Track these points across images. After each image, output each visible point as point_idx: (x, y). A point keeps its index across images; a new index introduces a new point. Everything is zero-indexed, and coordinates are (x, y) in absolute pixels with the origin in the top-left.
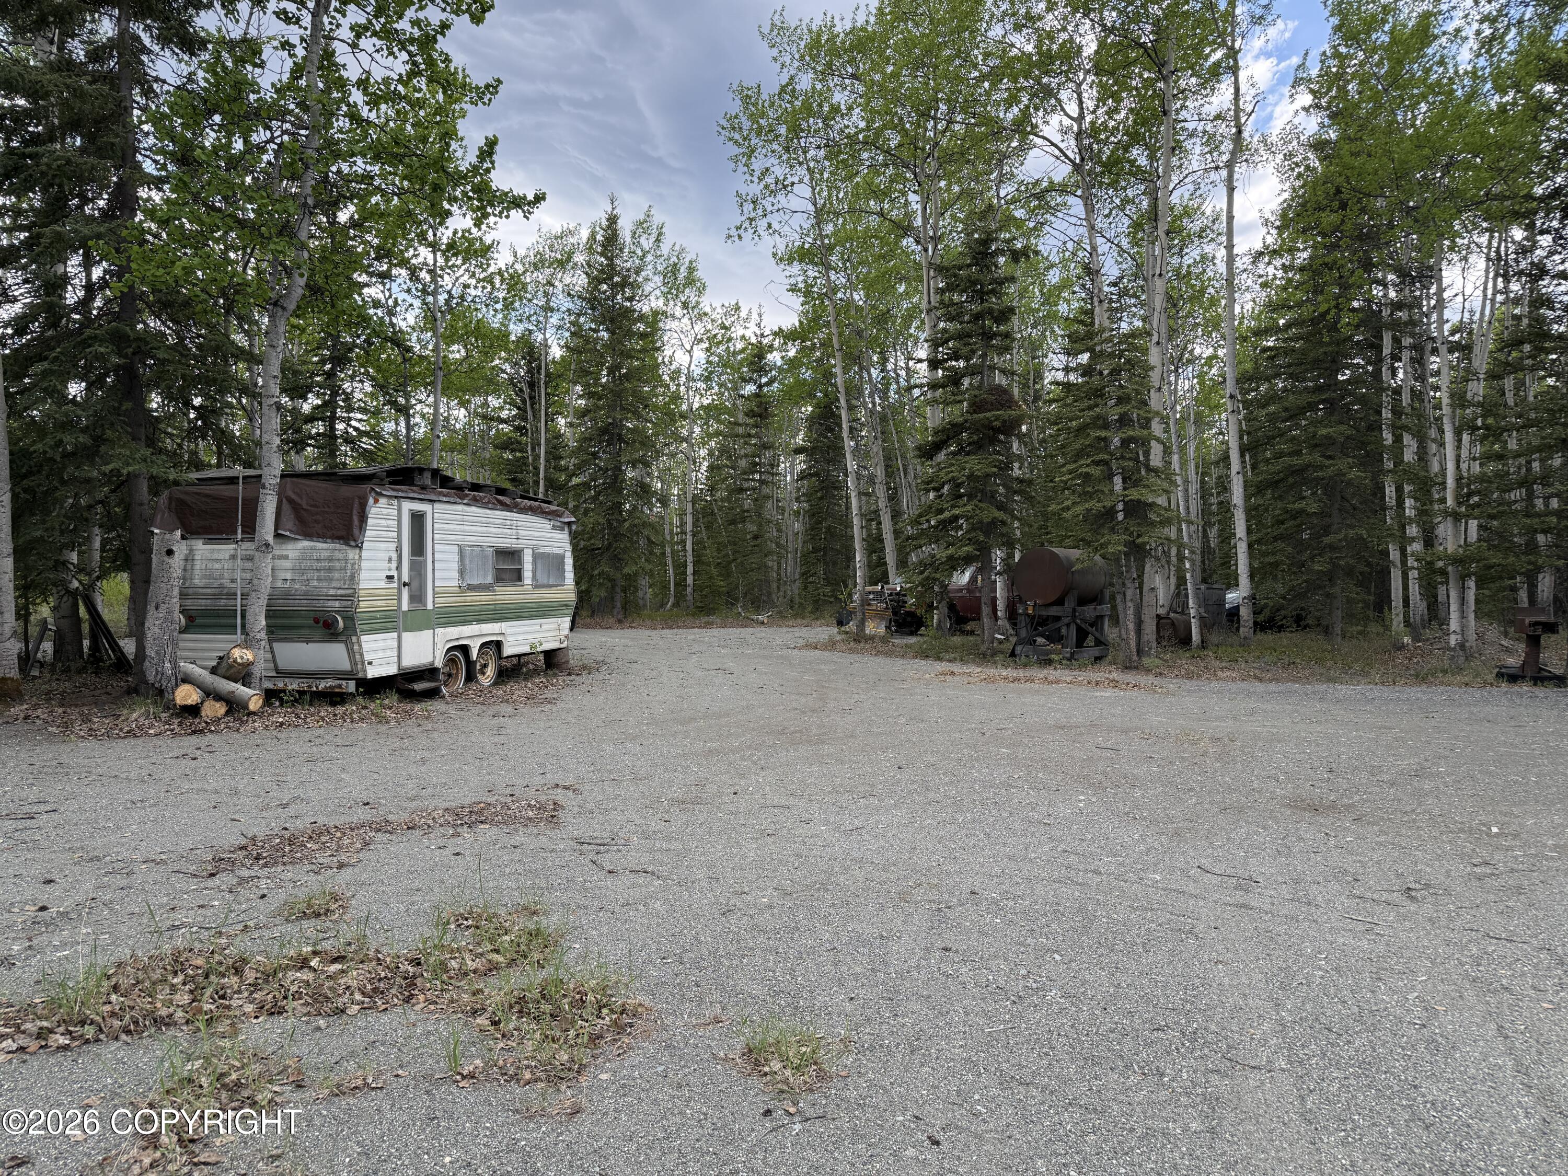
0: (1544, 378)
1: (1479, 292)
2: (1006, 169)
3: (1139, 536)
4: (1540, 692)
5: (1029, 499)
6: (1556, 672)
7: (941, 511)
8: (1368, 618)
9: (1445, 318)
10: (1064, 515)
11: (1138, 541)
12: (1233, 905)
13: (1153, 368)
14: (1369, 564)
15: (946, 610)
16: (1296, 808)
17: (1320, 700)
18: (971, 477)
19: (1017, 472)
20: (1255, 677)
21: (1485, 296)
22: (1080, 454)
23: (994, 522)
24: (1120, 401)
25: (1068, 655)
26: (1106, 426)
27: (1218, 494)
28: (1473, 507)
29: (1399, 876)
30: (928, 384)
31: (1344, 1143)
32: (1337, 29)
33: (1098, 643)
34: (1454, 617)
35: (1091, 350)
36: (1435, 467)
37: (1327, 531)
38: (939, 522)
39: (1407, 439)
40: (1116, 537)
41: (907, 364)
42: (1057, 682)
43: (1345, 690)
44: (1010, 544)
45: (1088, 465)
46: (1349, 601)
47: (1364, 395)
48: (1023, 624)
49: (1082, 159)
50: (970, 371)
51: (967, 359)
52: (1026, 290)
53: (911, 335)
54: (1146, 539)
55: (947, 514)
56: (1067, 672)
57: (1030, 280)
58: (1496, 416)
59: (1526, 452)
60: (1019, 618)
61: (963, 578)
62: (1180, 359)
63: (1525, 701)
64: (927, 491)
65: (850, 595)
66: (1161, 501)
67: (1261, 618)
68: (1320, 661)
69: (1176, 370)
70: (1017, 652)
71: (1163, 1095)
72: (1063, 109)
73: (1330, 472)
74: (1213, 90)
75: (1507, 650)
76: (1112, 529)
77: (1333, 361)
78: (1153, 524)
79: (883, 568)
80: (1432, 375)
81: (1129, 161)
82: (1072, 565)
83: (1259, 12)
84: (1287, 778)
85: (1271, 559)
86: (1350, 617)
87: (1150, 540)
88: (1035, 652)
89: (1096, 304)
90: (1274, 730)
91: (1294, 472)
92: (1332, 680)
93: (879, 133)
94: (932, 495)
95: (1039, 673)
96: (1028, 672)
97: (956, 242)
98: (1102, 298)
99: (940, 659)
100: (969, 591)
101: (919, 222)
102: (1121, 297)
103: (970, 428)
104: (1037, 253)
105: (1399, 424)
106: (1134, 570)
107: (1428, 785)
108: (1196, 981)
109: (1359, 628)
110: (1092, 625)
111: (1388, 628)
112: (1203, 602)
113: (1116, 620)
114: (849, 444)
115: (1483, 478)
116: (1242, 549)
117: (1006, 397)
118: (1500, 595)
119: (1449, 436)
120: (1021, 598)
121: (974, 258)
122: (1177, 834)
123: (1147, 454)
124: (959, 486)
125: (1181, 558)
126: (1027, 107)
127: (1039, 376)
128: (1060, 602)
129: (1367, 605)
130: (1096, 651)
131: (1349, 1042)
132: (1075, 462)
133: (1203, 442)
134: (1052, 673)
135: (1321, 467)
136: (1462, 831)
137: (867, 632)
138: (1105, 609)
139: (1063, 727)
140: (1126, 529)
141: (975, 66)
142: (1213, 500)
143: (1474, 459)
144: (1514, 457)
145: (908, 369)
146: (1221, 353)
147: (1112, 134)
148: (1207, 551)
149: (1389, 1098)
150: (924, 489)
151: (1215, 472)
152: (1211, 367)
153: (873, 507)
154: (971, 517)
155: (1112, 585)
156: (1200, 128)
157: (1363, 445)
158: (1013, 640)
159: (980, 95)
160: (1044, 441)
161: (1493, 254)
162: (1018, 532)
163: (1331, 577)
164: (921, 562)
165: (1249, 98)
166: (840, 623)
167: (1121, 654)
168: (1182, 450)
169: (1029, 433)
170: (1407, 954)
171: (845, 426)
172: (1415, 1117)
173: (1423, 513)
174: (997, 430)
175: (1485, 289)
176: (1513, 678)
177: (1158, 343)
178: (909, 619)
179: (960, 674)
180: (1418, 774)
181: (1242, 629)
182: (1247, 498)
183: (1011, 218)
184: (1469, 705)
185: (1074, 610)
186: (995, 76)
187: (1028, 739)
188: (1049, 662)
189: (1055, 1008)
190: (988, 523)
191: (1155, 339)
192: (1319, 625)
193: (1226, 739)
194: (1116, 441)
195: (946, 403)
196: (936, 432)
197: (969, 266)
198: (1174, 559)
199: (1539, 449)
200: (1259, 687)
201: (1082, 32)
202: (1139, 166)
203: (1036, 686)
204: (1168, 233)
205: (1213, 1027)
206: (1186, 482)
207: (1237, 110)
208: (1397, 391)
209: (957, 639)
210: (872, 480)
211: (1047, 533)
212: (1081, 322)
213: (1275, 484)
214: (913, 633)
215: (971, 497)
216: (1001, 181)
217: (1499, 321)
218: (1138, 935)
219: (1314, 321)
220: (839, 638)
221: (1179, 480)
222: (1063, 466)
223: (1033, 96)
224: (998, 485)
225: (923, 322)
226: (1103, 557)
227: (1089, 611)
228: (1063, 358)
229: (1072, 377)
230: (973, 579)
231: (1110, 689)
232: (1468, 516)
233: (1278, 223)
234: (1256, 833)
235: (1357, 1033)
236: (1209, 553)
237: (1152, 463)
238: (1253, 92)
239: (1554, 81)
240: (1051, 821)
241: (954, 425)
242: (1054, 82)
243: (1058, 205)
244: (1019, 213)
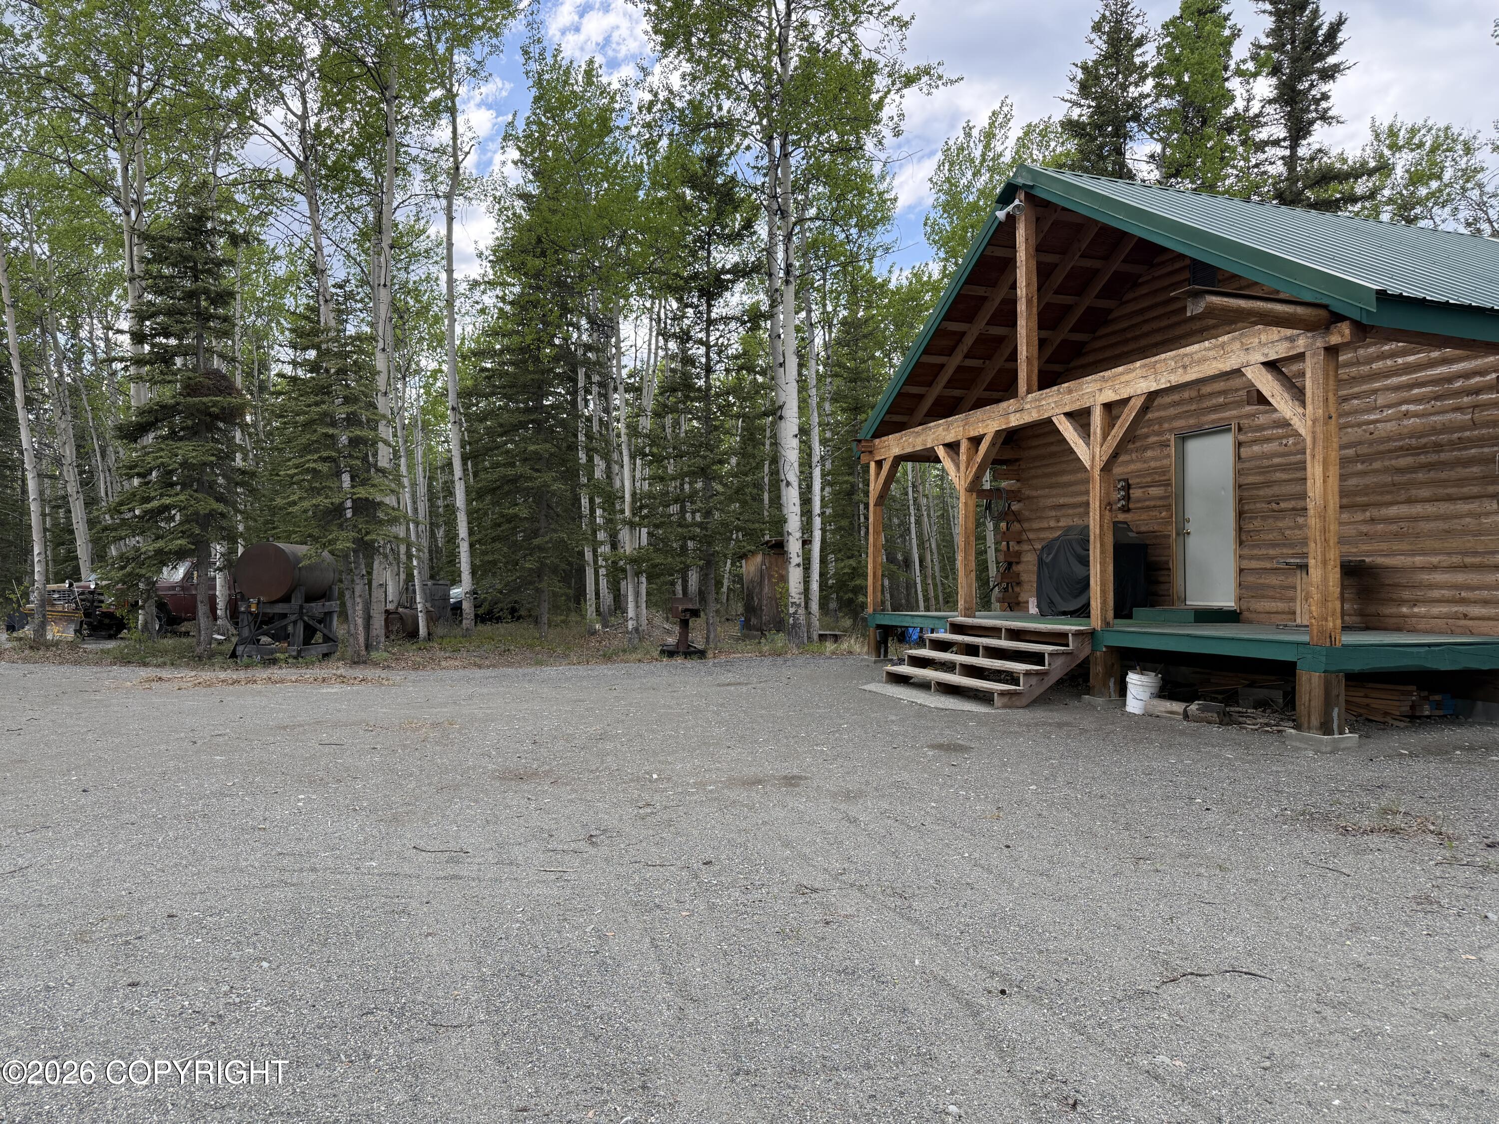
0: (690, 420)
1: (646, 346)
2: (224, 148)
3: (367, 533)
4: (689, 663)
5: (252, 491)
6: (699, 647)
7: (148, 500)
8: (569, 609)
9: (623, 363)
10: (290, 509)
11: (366, 538)
12: (445, 878)
13: (379, 373)
14: (570, 564)
15: (154, 610)
16: (504, 779)
17: (530, 681)
18: (184, 464)
19: (239, 461)
20: (475, 665)
21: (650, 349)
22: (306, 449)
23: (212, 514)
24: (347, 400)
25: (294, 653)
26: (333, 424)
27: (445, 497)
28: (643, 518)
29: (584, 826)
30: (132, 359)
31: (529, 1074)
32: (537, 100)
33: (327, 639)
34: (631, 606)
35: (317, 347)
36: (618, 484)
37: (535, 533)
38: (146, 512)
39: (597, 459)
40: (344, 534)
41: (106, 335)
42: (282, 681)
43: (550, 671)
44: (231, 538)
45: (315, 461)
46: (555, 594)
47: (564, 419)
48: (246, 623)
49: (306, 158)
50: (183, 351)
51: (180, 338)
52: (248, 276)
53: (112, 303)
54: (374, 537)
55: (155, 504)
56: (293, 670)
57: (253, 267)
58: (658, 446)
59: (681, 476)
60: (241, 617)
61: (174, 574)
62: (407, 369)
63: (679, 671)
64: (130, 477)
65: (26, 595)
66: (390, 500)
67: (481, 611)
68: (531, 647)
69: (404, 378)
70: (238, 653)
71: (369, 1076)
72: (285, 104)
73: (538, 482)
74: (434, 124)
75: (668, 632)
76: (341, 527)
77: (540, 388)
78: (381, 522)
79: (74, 563)
80: (615, 409)
81: (354, 171)
82: (299, 560)
83: (473, 66)
84: (498, 753)
85: (490, 558)
86: (555, 608)
87: (378, 538)
88: (259, 651)
89: (322, 303)
90: (489, 711)
91: (509, 481)
92: (539, 663)
93: (66, 73)
94: (136, 482)
95: (262, 674)
96: (250, 673)
97: (167, 212)
98: (328, 298)
99: (145, 665)
100: (183, 588)
101: (119, 181)
102: (346, 299)
103: (182, 412)
104: (261, 242)
105: (591, 446)
106: (363, 566)
107: (609, 746)
108: (407, 957)
109: (563, 618)
110: (320, 622)
111: (584, 617)
112: (430, 597)
113: (344, 616)
114: (23, 416)
115: (650, 495)
116: (464, 549)
117: (225, 384)
118: (664, 588)
119: (626, 459)
120: (243, 596)
121: (186, 232)
122: (395, 818)
123: (375, 455)
124: (171, 473)
125: (409, 556)
126: (247, 91)
127: (264, 366)
128: (286, 599)
129: (569, 599)
130: (324, 648)
131: (538, 981)
132: (301, 457)
133: (430, 448)
134: (276, 672)
135: (531, 479)
136: (632, 780)
137: (49, 637)
138: (334, 605)
139: (285, 728)
140: (355, 526)
141: (187, 33)
142: (440, 503)
143: (645, 479)
144: (671, 480)
145: (107, 340)
146: (445, 367)
147: (338, 141)
148: (434, 551)
149: (568, 1022)
150: (126, 475)
151: (441, 478)
152: (436, 379)
153: (61, 493)
154: (184, 508)
155: (341, 581)
156: (422, 156)
157: (563, 462)
158: (234, 640)
159: (194, 65)
160: (270, 434)
161: (655, 317)
162: (241, 528)
163: (539, 573)
164: (121, 557)
165: (466, 139)
166: (11, 628)
167: (349, 649)
168: (410, 454)
169: (255, 425)
170: (587, 893)
171: (19, 394)
172: (588, 1033)
173: (609, 521)
174: (217, 417)
175: (650, 345)
176: (670, 653)
177: (384, 350)
178: (107, 621)
179: (169, 680)
180: (602, 737)
181: (464, 622)
182: (469, 502)
183: (229, 200)
184: (640, 677)
185: (301, 607)
186: (211, 50)
187: (246, 742)
188: (274, 662)
189: (260, 1018)
190: (205, 515)
191: (381, 345)
192: (530, 616)
193: (446, 724)
194: (344, 439)
195: (153, 382)
196: (141, 412)
197: (180, 239)
198: (403, 557)
199: (687, 474)
200: (479, 673)
201: (304, 33)
202: (364, 178)
203: (258, 687)
204: (392, 247)
205: (420, 998)
206: (414, 485)
207: (455, 147)
208: (589, 419)
209: (169, 642)
210: (58, 461)
211: (274, 528)
212: (307, 318)
213: (493, 491)
214: (111, 637)
215: (184, 486)
216: (216, 160)
217: (662, 371)
218: (352, 925)
219: (522, 350)
220: (8, 645)
221: (406, 481)
222: (290, 460)
223: (251, 81)
224: (217, 475)
225: (125, 290)
226: (332, 553)
227: (317, 608)
228: (291, 351)
229: (300, 373)
230: (188, 576)
231: (337, 686)
232: (640, 525)
233: (491, 258)
234: (469, 807)
235: (544, 972)
236: (437, 552)
237: (379, 464)
238: (470, 135)
239: (693, 188)
240: (267, 825)
241: (164, 407)
242: (277, 73)
243: (284, 199)
244: (240, 198)
